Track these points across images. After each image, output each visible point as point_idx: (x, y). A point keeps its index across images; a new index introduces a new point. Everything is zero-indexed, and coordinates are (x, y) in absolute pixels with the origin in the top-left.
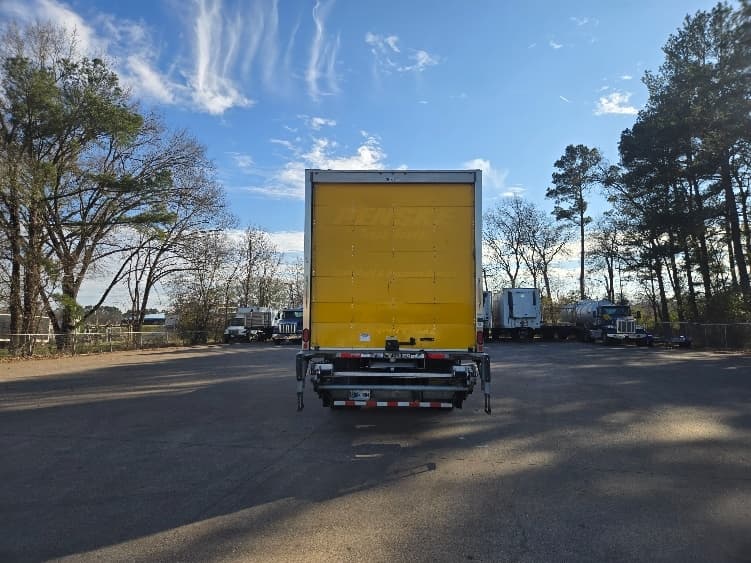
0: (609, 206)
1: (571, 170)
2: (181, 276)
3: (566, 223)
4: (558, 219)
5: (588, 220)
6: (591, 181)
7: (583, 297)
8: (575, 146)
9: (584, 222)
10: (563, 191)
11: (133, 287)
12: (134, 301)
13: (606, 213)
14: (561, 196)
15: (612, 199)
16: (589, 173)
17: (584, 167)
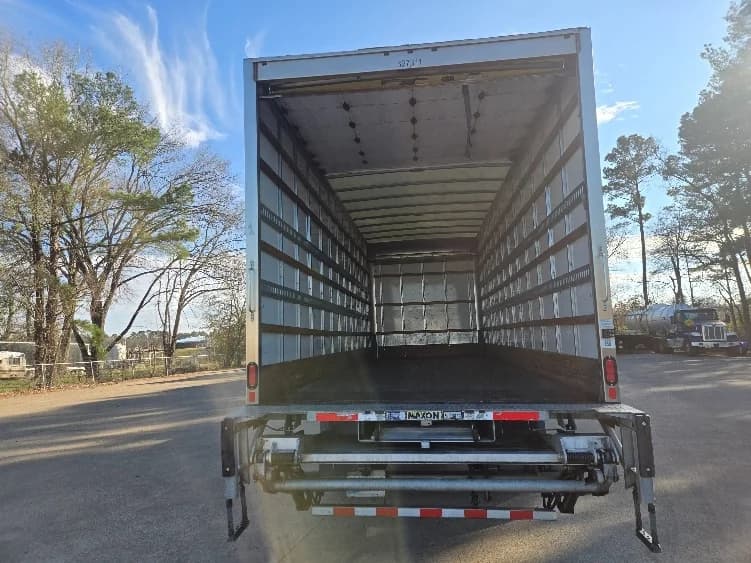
0: (670, 201)
1: (625, 163)
2: (214, 297)
3: (622, 221)
4: (612, 217)
5: (647, 217)
6: (649, 173)
7: (648, 302)
8: (627, 136)
9: (642, 218)
10: (617, 186)
11: (163, 309)
12: (165, 325)
13: (667, 208)
14: (614, 192)
15: (673, 193)
16: (647, 164)
17: (639, 159)
